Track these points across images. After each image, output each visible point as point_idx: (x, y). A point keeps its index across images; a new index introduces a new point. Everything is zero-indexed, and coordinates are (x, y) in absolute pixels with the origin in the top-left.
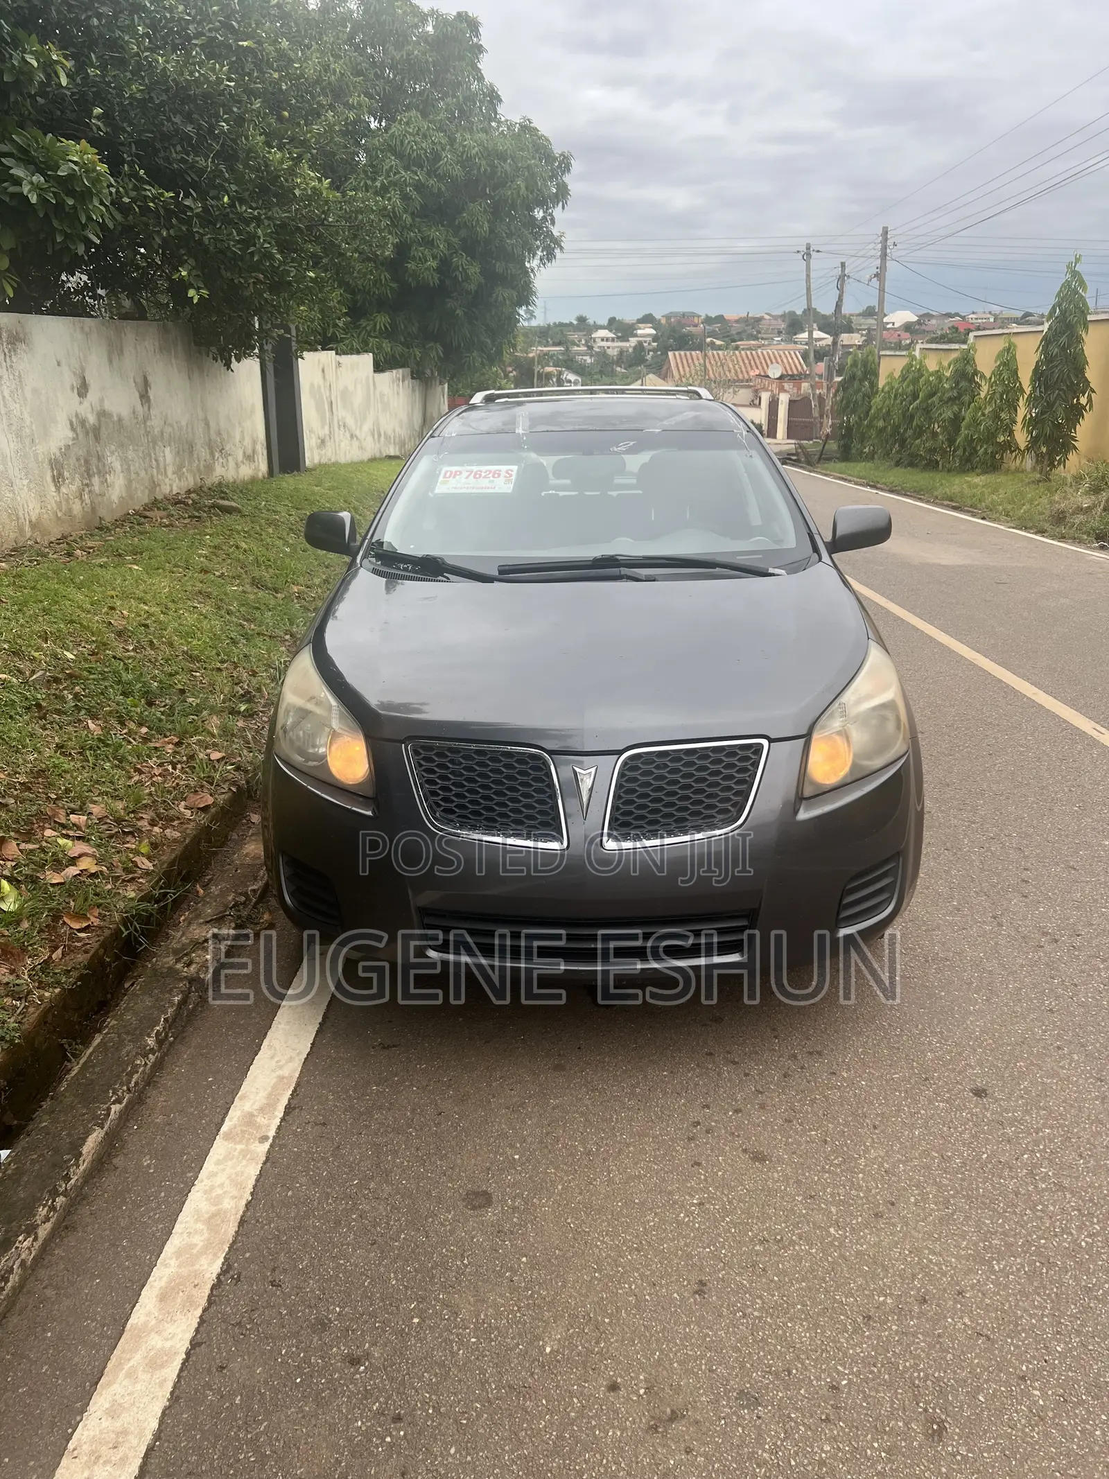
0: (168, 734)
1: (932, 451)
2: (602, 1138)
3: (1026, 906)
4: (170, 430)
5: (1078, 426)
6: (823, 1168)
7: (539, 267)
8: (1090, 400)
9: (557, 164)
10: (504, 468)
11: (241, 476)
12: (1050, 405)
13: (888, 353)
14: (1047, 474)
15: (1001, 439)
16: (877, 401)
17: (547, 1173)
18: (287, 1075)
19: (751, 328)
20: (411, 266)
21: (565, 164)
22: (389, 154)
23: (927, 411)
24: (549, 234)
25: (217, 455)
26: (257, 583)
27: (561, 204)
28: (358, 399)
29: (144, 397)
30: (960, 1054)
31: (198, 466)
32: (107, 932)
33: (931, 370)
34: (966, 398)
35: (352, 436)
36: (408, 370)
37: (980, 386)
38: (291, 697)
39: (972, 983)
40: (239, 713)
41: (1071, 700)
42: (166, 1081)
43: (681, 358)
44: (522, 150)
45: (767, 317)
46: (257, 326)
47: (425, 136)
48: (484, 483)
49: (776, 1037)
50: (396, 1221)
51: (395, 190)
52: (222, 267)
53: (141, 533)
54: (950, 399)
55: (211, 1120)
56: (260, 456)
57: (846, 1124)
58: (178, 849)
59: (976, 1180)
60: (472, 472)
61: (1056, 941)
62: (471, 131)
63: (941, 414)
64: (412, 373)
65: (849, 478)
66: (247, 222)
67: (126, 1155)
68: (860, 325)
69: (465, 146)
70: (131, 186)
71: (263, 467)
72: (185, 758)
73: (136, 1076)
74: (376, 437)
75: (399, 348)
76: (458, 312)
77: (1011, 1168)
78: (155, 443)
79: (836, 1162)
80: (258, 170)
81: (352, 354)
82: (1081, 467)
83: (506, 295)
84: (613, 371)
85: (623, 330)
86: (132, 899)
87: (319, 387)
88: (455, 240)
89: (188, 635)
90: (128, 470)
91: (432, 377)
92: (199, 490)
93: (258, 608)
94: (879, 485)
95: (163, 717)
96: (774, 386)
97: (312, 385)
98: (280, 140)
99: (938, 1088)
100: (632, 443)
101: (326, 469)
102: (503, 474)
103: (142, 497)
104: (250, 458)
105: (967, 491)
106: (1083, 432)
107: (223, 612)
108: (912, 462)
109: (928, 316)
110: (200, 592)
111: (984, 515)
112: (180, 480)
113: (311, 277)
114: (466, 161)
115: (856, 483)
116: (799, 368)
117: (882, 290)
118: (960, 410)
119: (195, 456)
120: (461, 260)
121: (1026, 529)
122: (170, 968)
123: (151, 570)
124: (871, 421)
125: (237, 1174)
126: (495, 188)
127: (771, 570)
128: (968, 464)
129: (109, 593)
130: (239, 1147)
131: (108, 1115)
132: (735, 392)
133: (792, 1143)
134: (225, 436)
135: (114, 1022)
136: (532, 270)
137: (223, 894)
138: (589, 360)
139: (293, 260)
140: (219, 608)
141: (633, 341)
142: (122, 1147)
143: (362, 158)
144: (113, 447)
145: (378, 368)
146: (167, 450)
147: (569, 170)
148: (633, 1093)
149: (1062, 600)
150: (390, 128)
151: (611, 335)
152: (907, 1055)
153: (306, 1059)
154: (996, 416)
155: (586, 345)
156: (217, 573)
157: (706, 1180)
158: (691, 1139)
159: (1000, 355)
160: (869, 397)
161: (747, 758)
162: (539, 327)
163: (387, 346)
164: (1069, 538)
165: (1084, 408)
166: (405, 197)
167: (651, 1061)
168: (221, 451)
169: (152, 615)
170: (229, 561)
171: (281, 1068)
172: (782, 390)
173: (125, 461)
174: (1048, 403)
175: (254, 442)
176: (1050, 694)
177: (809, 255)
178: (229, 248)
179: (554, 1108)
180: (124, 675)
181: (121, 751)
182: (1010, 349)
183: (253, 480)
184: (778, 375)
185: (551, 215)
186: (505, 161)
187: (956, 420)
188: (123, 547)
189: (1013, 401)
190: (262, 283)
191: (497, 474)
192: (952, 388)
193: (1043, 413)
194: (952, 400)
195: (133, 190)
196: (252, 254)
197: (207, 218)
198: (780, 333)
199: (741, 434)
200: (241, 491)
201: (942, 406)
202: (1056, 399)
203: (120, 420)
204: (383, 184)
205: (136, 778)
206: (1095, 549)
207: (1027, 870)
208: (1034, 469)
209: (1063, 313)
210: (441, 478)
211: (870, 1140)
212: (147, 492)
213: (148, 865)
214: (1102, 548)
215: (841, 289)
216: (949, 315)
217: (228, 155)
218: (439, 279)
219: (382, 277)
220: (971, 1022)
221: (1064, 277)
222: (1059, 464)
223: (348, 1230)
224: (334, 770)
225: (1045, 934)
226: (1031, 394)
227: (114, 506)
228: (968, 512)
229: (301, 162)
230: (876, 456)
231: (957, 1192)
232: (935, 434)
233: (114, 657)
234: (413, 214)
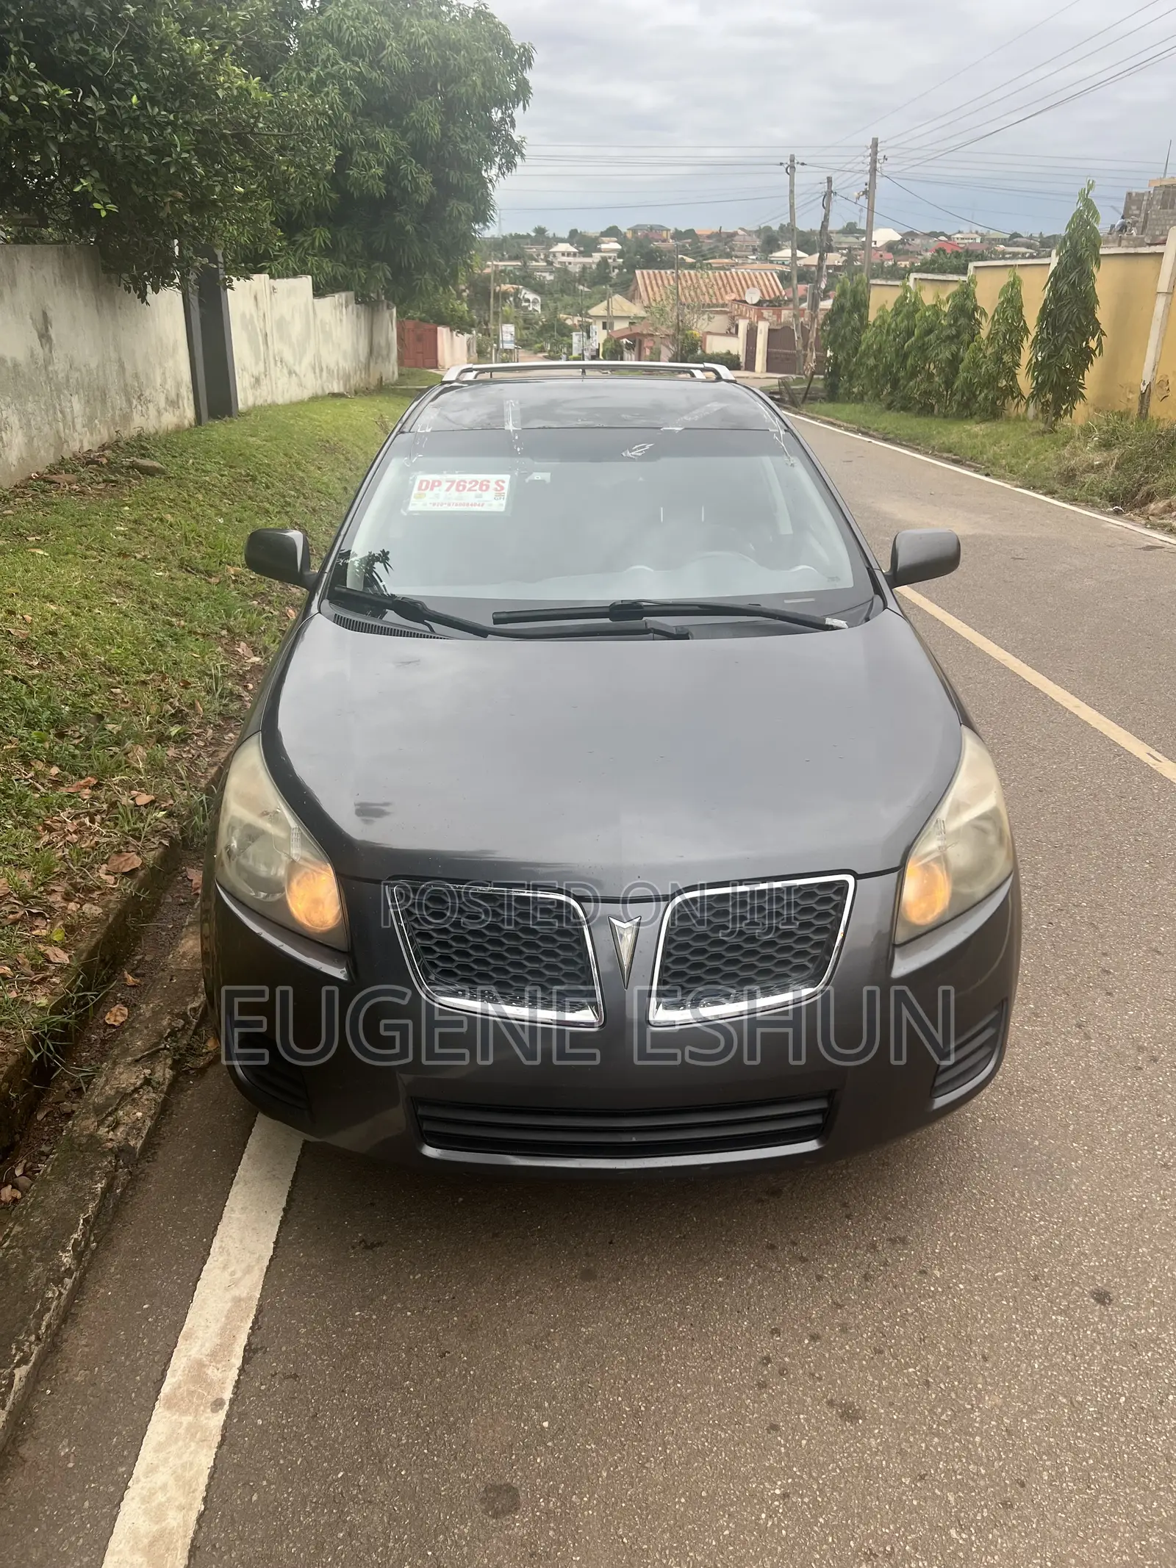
0: (84, 773)
1: (927, 393)
2: (651, 1389)
3: (1113, 1009)
4: (77, 375)
5: (1086, 372)
6: (930, 1428)
7: (498, 176)
8: (1100, 343)
9: (516, 57)
10: (493, 478)
11: (164, 425)
12: (1057, 349)
13: (879, 282)
14: (1053, 424)
15: (1003, 383)
16: (867, 336)
17: (587, 1450)
18: (244, 1295)
19: (723, 244)
20: (353, 172)
21: (526, 59)
22: (325, 41)
23: (923, 349)
24: (509, 139)
25: (135, 402)
26: (186, 566)
27: (521, 103)
28: (296, 329)
29: (44, 336)
30: (1069, 1236)
31: (113, 416)
32: (12, 1060)
33: (927, 304)
34: (966, 337)
35: (290, 373)
36: (351, 294)
37: (980, 323)
38: (236, 808)
39: (1068, 1125)
40: (169, 738)
41: (1118, 715)
42: (88, 1311)
43: (649, 278)
44: (478, 40)
45: (741, 232)
46: (177, 253)
47: (366, 21)
48: (469, 497)
49: (848, 1217)
50: (396, 1541)
51: (334, 84)
52: (134, 180)
53: (47, 505)
54: (948, 337)
55: (147, 1376)
56: (186, 401)
57: (950, 1355)
58: (100, 931)
59: (1118, 1440)
60: (453, 482)
61: (1155, 1061)
62: (419, 16)
63: (937, 354)
64: (356, 296)
65: (838, 422)
66: (161, 127)
67: (36, 1439)
68: (840, 243)
69: (413, 33)
70: (19, 82)
71: (190, 413)
72: (105, 806)
73: (47, 1317)
74: (317, 370)
75: (341, 269)
76: (408, 227)
77: (1156, 1418)
78: (59, 391)
79: (944, 1417)
80: (173, 65)
81: (288, 277)
82: (1088, 418)
83: (461, 208)
84: (575, 290)
85: (585, 244)
86: (43, 1009)
87: (251, 316)
88: (404, 143)
89: (104, 641)
90: (29, 424)
91: (378, 301)
92: (114, 445)
93: (188, 599)
94: (871, 432)
95: (77, 752)
96: (752, 313)
97: (243, 315)
98: (198, 28)
99: (1052, 1291)
100: (648, 447)
101: (263, 412)
102: (493, 485)
103: (47, 457)
104: (174, 403)
105: (967, 441)
106: (1091, 378)
107: (147, 607)
108: (906, 406)
109: (912, 234)
110: (119, 582)
111: (988, 471)
112: (92, 434)
113: (239, 193)
114: (413, 51)
115: (847, 429)
116: (778, 294)
117: (871, 210)
118: (959, 349)
119: (109, 404)
120: (410, 167)
121: (1034, 488)
122: (91, 1136)
123: (59, 556)
124: (861, 358)
125: (183, 1466)
126: (445, 85)
127: (829, 621)
128: (966, 410)
129: (8, 590)
130: (187, 1419)
131: (11, 1385)
132: (710, 319)
133: (887, 1388)
134: (143, 379)
135: (18, 1229)
136: (491, 181)
137: (156, 1014)
138: (549, 277)
139: (217, 173)
140: (142, 602)
141: (597, 257)
142: (31, 1426)
143: (294, 44)
144: (8, 399)
145: (319, 292)
146: (75, 399)
147: (530, 65)
148: (683, 1314)
149: (1088, 582)
150: (325, 11)
151: (573, 249)
152: (1008, 1240)
153: (268, 1268)
154: (999, 359)
155: (546, 260)
156: (139, 556)
157: (787, 1454)
158: (763, 1386)
159: (1003, 292)
160: (858, 331)
161: (827, 900)
162: (493, 238)
163: (328, 266)
164: (1082, 501)
165: (1093, 352)
166: (346, 93)
167: (701, 1260)
168: (139, 398)
169: (61, 617)
170: (153, 539)
171: (235, 1283)
172: (761, 317)
173: (23, 414)
174: (1055, 346)
175: (178, 385)
176: (1093, 706)
177: (793, 167)
178: (139, 157)
179: (587, 1342)
180: (28, 701)
181: (26, 803)
182: (1014, 285)
183: (178, 430)
184: (755, 301)
185: (510, 116)
186: (458, 52)
187: (955, 361)
188: (24, 524)
189: (1017, 342)
190: (180, 201)
191: (484, 486)
192: (950, 325)
193: (1050, 357)
194: (951, 338)
195: (22, 86)
196: (168, 165)
197: (112, 121)
198: (754, 250)
199: (778, 434)
200: (165, 446)
201: (939, 345)
202: (1064, 342)
203: (16, 365)
204: (318, 75)
205: (46, 839)
206: (1108, 514)
207: (1105, 954)
208: (1036, 417)
209: (1074, 246)
210: (415, 491)
211: (981, 1379)
212: (52, 450)
213: (62, 957)
214: (1117, 513)
215: (827, 208)
216: (934, 235)
217: (138, 46)
218: (386, 188)
219: (321, 186)
220: (1076, 1185)
221: (1073, 206)
222: (1066, 413)
223: (334, 1559)
224: (293, 909)
225: (1141, 1049)
226: (1037, 336)
227: (13, 469)
228: (970, 466)
229: (223, 56)
230: (866, 398)
231: (1097, 1461)
232: (930, 376)
233: (15, 678)
234: (354, 112)
